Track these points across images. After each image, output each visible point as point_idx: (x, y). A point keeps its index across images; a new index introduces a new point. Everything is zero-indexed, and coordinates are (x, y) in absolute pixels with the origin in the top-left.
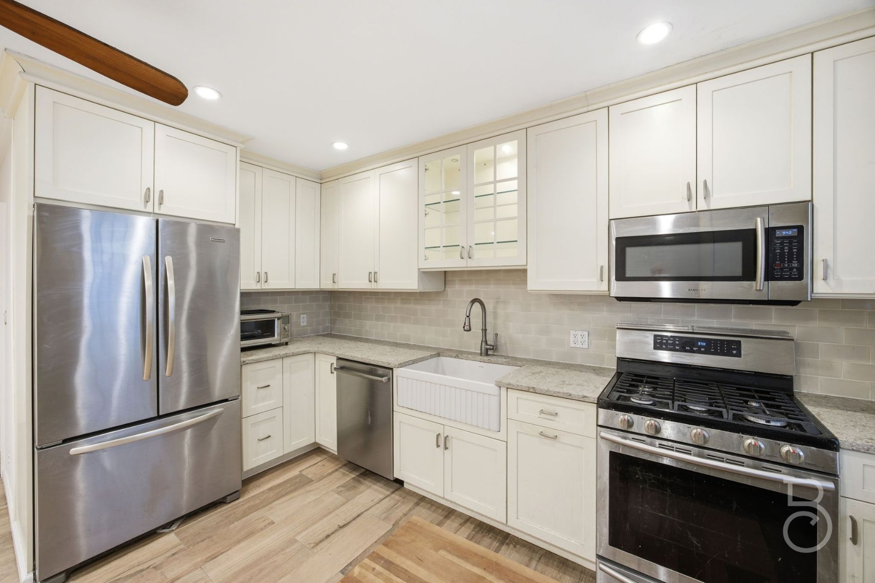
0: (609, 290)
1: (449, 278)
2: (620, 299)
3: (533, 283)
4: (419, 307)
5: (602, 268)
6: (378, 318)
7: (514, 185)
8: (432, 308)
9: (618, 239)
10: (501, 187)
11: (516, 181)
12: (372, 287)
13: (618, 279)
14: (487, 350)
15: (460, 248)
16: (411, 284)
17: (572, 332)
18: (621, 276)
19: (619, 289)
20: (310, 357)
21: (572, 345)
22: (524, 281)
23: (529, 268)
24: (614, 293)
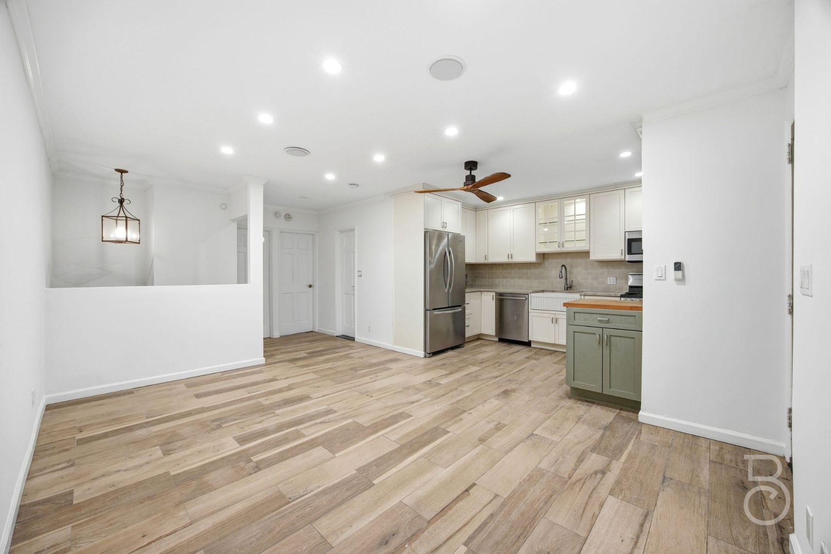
0: (625, 258)
1: (546, 256)
2: (629, 262)
3: (593, 257)
4: (529, 271)
5: (622, 250)
6: (504, 277)
7: (584, 217)
8: (536, 271)
9: (628, 239)
10: (577, 218)
11: (585, 216)
12: (510, 261)
13: (628, 254)
14: (567, 288)
15: (558, 243)
16: (532, 258)
17: (609, 278)
18: (630, 253)
19: (628, 258)
20: (479, 293)
21: (609, 283)
22: (589, 257)
23: (591, 251)
24: (627, 260)
